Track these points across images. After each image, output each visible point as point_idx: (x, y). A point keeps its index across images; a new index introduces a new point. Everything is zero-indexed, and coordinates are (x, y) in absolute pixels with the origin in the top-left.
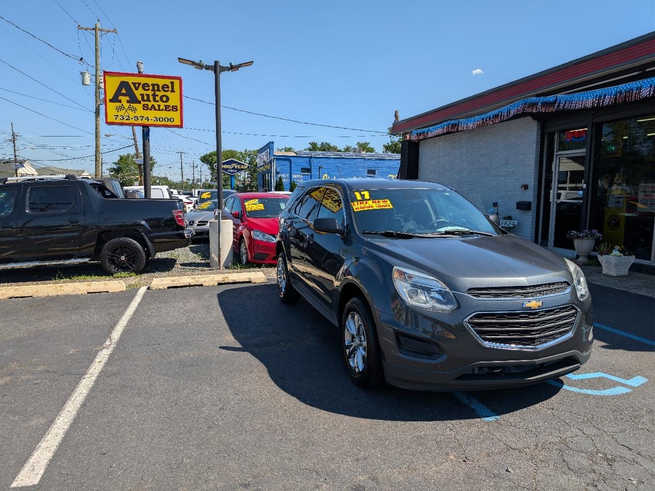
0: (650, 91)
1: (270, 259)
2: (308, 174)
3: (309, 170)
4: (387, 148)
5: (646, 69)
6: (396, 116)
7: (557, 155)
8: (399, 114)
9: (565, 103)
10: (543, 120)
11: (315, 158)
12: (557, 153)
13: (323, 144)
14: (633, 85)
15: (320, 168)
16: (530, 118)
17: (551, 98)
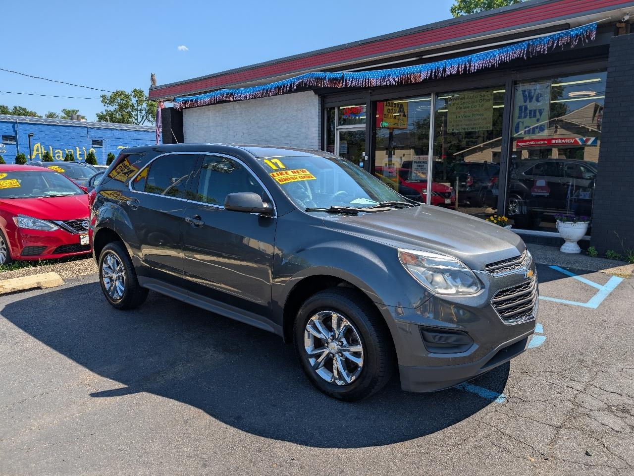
0: (427, 74)
1: (49, 253)
2: (12, 143)
3: (14, 138)
4: (101, 118)
5: (423, 56)
6: (153, 80)
7: (337, 129)
8: (156, 78)
9: (352, 80)
10: (324, 94)
11: (19, 123)
12: (338, 128)
13: (16, 108)
14: (414, 69)
15: (29, 136)
16: (312, 93)
17: (338, 75)
